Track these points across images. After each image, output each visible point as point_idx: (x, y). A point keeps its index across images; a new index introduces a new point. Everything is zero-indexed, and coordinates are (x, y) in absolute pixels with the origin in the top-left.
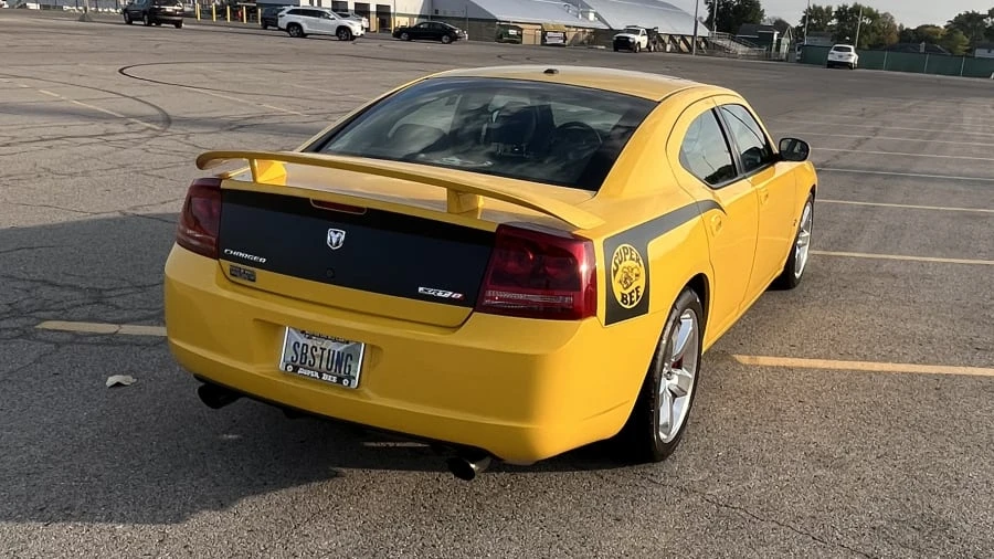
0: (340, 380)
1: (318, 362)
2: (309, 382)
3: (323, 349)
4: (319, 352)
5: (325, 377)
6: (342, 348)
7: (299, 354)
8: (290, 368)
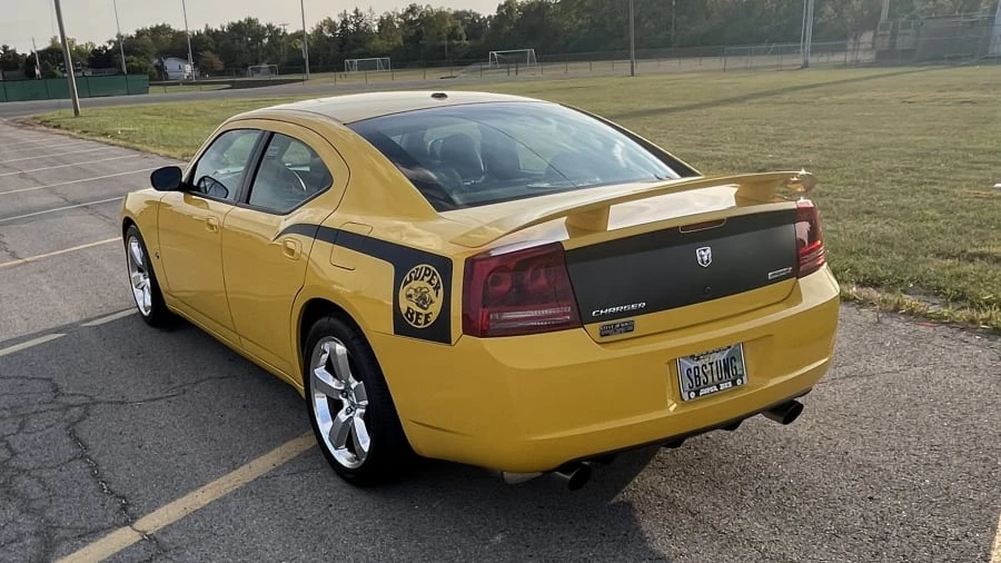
0: (734, 383)
1: (710, 378)
2: (712, 398)
3: (711, 364)
4: (709, 367)
5: (722, 386)
6: (724, 356)
7: (693, 378)
8: (693, 394)
